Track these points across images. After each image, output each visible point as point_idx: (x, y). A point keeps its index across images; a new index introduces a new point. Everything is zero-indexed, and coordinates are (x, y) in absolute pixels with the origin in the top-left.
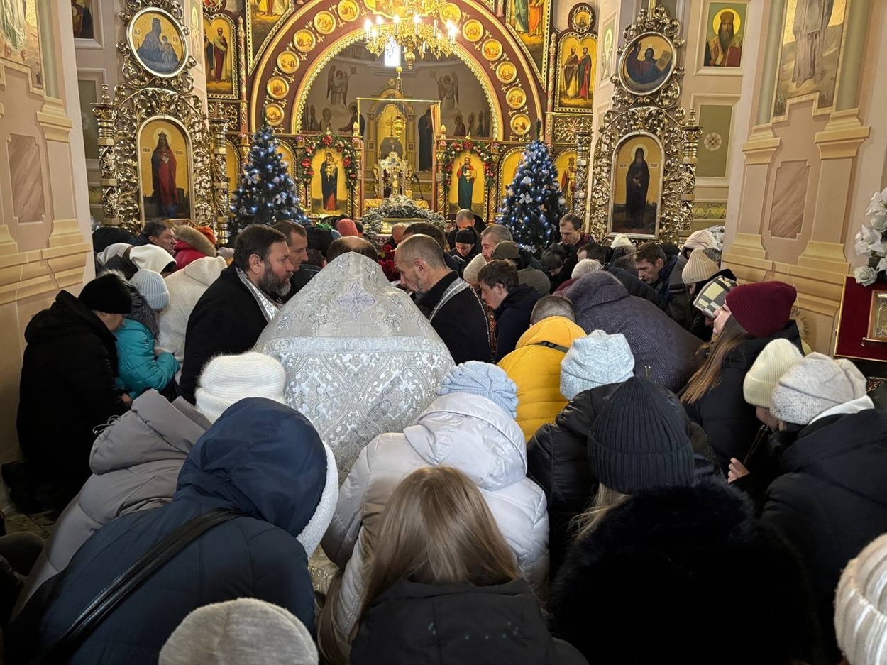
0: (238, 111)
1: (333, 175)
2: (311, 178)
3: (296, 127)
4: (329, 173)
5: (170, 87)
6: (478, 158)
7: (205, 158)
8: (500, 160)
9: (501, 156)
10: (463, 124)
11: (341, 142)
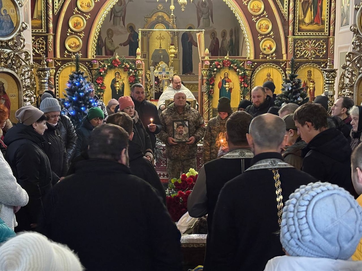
0: (46, 41)
1: (121, 89)
2: (103, 92)
3: (91, 53)
4: (118, 88)
5: (8, 47)
6: (235, 73)
7: (33, 98)
8: (252, 74)
9: (253, 71)
10: (217, 39)
11: (127, 64)
